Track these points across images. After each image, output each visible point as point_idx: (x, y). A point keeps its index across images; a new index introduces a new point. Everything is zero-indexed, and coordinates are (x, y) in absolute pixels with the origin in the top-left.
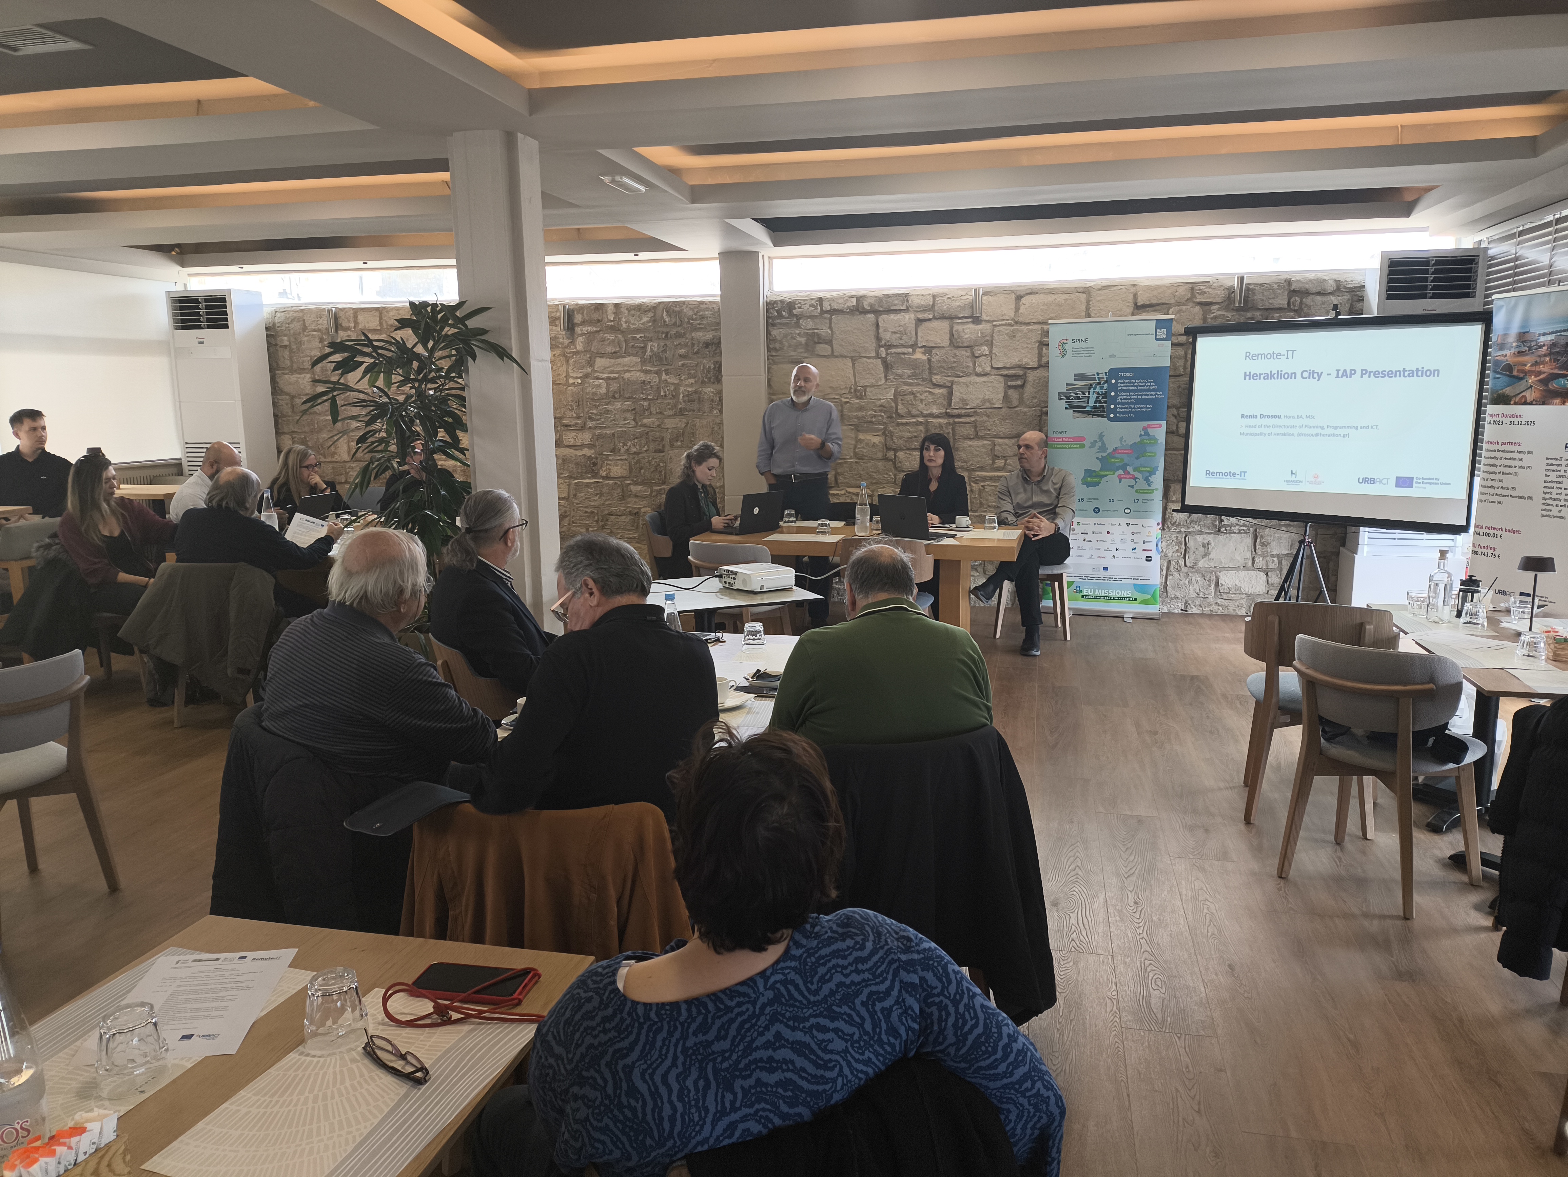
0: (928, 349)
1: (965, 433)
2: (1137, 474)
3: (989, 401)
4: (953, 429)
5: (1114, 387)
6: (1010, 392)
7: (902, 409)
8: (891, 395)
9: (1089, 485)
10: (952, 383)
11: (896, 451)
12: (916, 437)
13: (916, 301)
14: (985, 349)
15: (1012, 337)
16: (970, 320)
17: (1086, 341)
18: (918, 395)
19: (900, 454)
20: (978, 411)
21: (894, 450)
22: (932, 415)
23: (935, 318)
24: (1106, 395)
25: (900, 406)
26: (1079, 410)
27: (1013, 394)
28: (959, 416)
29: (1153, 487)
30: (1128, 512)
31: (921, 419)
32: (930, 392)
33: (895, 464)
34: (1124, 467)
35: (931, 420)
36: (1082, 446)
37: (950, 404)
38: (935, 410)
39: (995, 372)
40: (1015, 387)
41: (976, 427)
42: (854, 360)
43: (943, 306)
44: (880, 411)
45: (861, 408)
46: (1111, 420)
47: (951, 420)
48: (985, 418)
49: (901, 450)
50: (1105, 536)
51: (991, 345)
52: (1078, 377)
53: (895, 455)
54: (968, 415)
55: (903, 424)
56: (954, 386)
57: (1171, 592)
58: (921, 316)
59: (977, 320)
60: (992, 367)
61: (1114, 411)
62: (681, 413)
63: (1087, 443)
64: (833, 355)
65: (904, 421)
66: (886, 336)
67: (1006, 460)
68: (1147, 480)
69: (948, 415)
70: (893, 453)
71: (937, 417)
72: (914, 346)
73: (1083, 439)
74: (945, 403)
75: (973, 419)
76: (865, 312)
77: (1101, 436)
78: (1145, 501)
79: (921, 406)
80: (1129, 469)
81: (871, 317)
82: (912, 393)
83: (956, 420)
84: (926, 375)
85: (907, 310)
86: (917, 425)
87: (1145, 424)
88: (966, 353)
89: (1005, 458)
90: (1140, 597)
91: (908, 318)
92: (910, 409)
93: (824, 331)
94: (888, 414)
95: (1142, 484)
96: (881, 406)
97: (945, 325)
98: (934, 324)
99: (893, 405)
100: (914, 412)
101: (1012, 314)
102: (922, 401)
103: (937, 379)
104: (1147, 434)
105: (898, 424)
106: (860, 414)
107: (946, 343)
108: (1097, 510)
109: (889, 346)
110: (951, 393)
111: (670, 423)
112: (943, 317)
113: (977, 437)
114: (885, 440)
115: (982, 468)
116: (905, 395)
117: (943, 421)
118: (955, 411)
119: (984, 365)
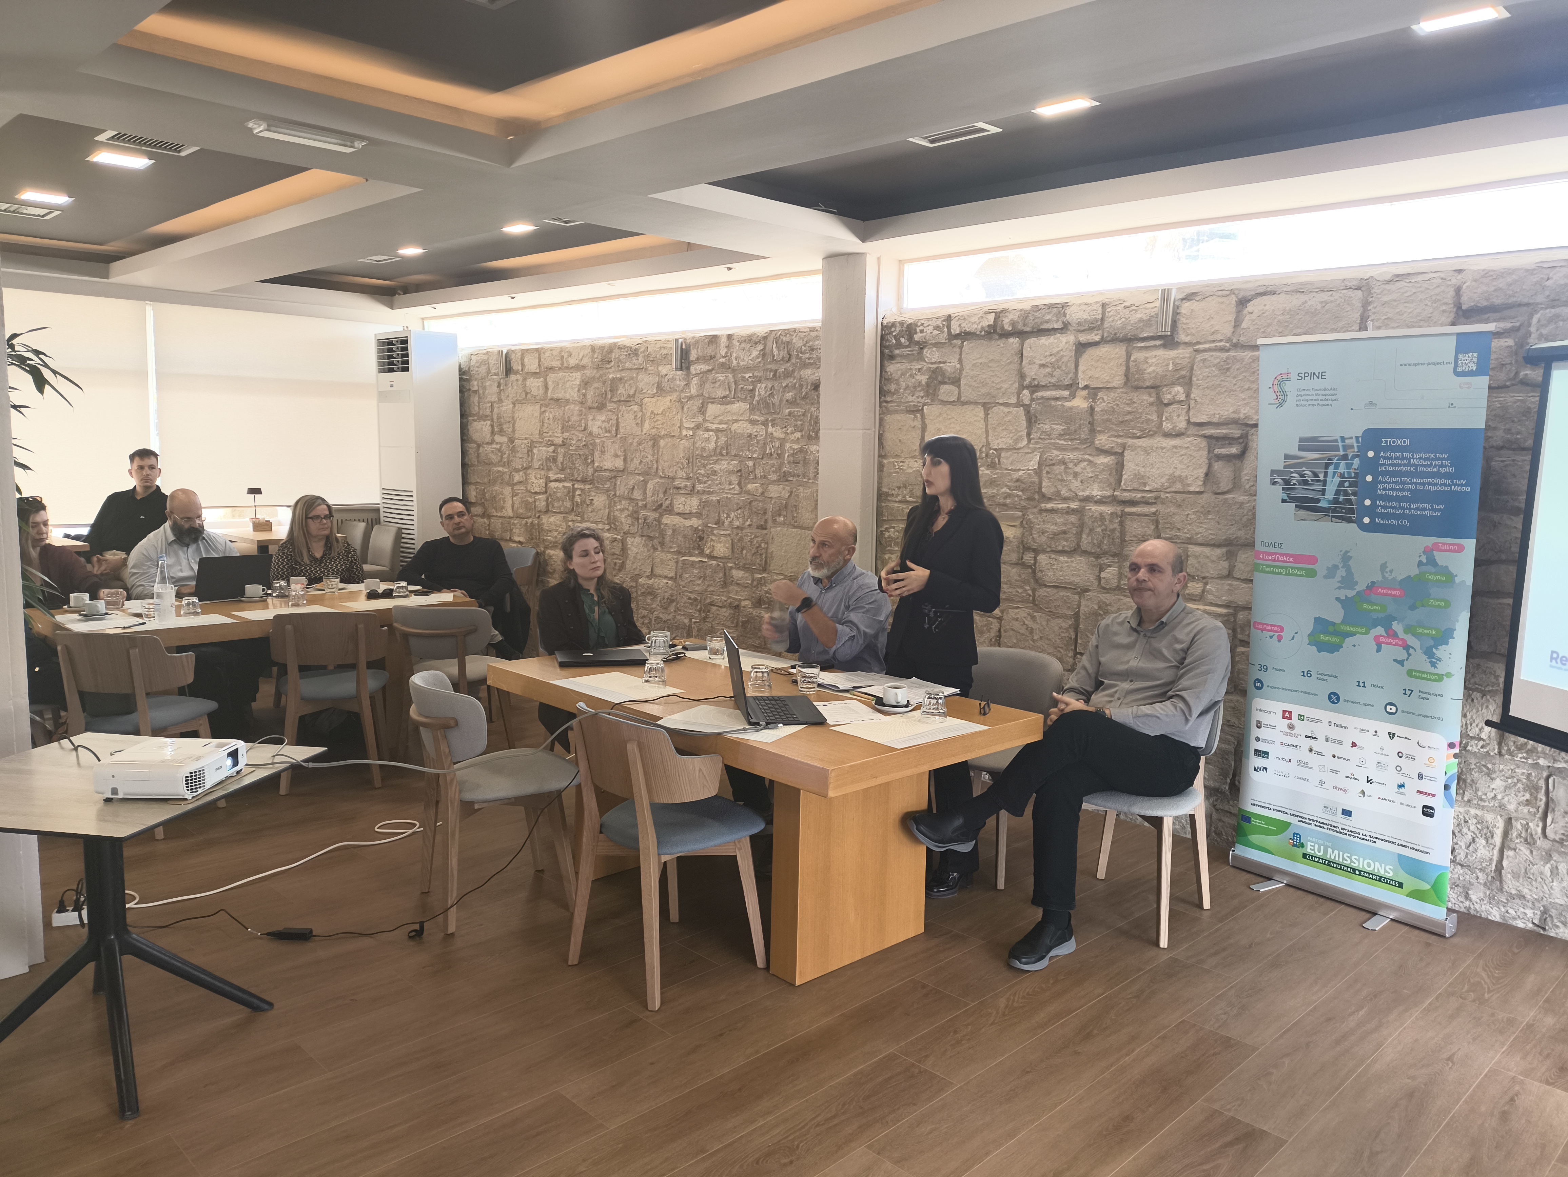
0: (1093, 392)
1: (1139, 531)
2: (1411, 640)
3: (1180, 479)
4: (1121, 524)
5: (1371, 466)
6: (1217, 466)
7: (1047, 487)
8: (1033, 464)
9: (1322, 647)
10: (1124, 447)
11: (1036, 552)
12: (1064, 532)
13: (1075, 315)
14: (1179, 391)
15: (1224, 369)
16: (1158, 343)
17: (1321, 376)
18: (1071, 465)
19: (1042, 558)
20: (1163, 496)
21: (1034, 550)
22: (1088, 499)
23: (1103, 341)
24: (1356, 481)
25: (1045, 483)
26: (1307, 505)
27: (1223, 471)
28: (1132, 503)
29: (1441, 669)
30: (1391, 711)
31: (1074, 505)
32: (1090, 461)
33: (1034, 571)
34: (1387, 622)
35: (1088, 506)
36: (1312, 574)
37: (1118, 483)
38: (1096, 492)
39: (1193, 430)
40: (1228, 458)
41: (1157, 523)
42: (987, 407)
43: (1115, 321)
44: (1017, 488)
46: (1364, 528)
47: (1119, 509)
48: (1172, 509)
49: (1044, 551)
50: (1345, 750)
51: (1188, 382)
52: (1307, 444)
53: (1035, 558)
54: (1147, 503)
55: (1047, 511)
56: (1126, 453)
57: (1510, 884)
58: (1083, 338)
59: (1169, 341)
60: (1189, 422)
61: (1371, 512)
62: (784, 478)
63: (1321, 568)
64: (959, 402)
65: (1049, 506)
66: (1032, 372)
67: (1206, 584)
68: (1429, 653)
69: (1114, 500)
70: (1032, 555)
71: (1100, 502)
72: (1072, 387)
73: (1313, 560)
74: (1112, 480)
75: (1153, 510)
76: (1006, 335)
77: (1346, 558)
78: (1425, 696)
79: (1075, 484)
80: (1397, 627)
81: (1014, 341)
82: (1063, 462)
83: (1127, 510)
84: (1084, 434)
85: (1065, 328)
86: (1067, 513)
87: (1429, 541)
88: (1147, 398)
89: (1205, 580)
90: (1410, 883)
91: (1064, 342)
92: (1060, 487)
93: (951, 366)
94: (1028, 494)
95: (1419, 661)
96: (1018, 480)
97: (1117, 352)
98: (1104, 350)
99: (1035, 479)
100: (1064, 492)
101: (1227, 330)
102: (1076, 475)
103: (1102, 440)
104: (1432, 562)
105: (1041, 511)
107: (1118, 381)
108: (1334, 698)
109: (1035, 388)
110: (1120, 466)
111: (775, 491)
112: (1114, 340)
116: (1054, 464)
117: (1107, 509)
118: (1126, 494)
119: (1176, 419)
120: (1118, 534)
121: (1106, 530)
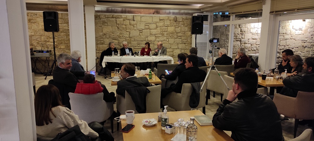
0: (125, 25)
1: (133, 40)
3: (137, 35)
6: (140, 33)
8: (119, 33)
13: (123, 16)
14: (136, 26)
15: (140, 24)
16: (133, 20)
20: (135, 36)
25: (121, 35)
31: (125, 38)
32: (126, 33)
42: (112, 26)
43: (128, 18)
44: (117, 36)
45: (113, 36)
48: (136, 38)
54: (133, 37)
56: (130, 32)
58: (124, 19)
60: (137, 29)
64: (108, 25)
66: (118, 22)
69: (130, 37)
71: (128, 37)
72: (123, 25)
74: (129, 35)
79: (125, 35)
81: (115, 19)
84: (125, 30)
88: (132, 26)
91: (122, 19)
93: (106, 21)
94: (119, 37)
97: (128, 21)
98: (126, 21)
99: (119, 35)
100: (123, 36)
101: (140, 20)
103: (127, 30)
105: (120, 39)
107: (129, 24)
109: (118, 24)
113: (135, 41)
114: (118, 41)
115: (136, 47)
119: (135, 28)
121: (129, 40)
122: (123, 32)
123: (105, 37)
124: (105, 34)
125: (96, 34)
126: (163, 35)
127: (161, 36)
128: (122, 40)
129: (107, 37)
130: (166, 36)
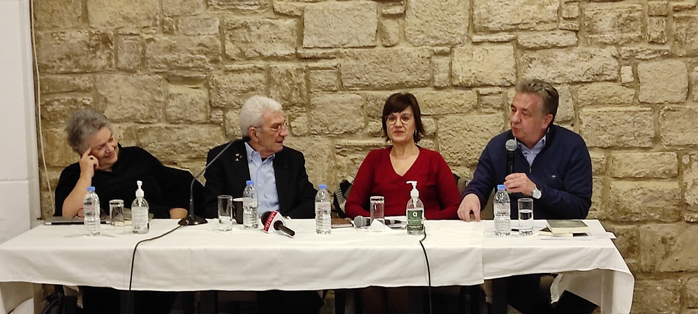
1: (325, 82)
3: (356, 36)
4: (307, 78)
6: (385, 23)
7: (231, 49)
8: (214, 29)
10: (303, 10)
11: (224, 109)
18: (254, 28)
19: (231, 115)
20: (342, 51)
21: (222, 109)
22: (274, 57)
25: (229, 46)
27: (391, 28)
28: (315, 59)
31: (261, 64)
32: (272, 24)
33: (224, 129)
35: (273, 64)
37: (301, 42)
38: (281, 50)
40: (393, 18)
41: (339, 74)
44: (200, 52)
45: (171, 49)
47: (303, 65)
48: (352, 62)
49: (233, 109)
53: (224, 116)
54: (327, 58)
55: (233, 71)
56: (306, 15)
65: (235, 66)
69: (298, 57)
70: (221, 113)
71: (283, 59)
74: (294, 39)
75: (334, 63)
79: (260, 46)
82: (245, 26)
83: (311, 65)
86: (254, 72)
92: (244, 49)
94: (211, 57)
96: (200, 45)
99: (219, 43)
100: (249, 52)
102: (259, 37)
103: (281, 5)
105: (227, 72)
106: (169, 57)
110: (301, 26)
113: (343, 88)
114: (210, 94)
115: (350, 134)
116: (236, 28)
117: (291, 66)
118: (307, 51)
120: (304, 86)
121: (293, 84)
122: (249, 19)
123: (102, 63)
124: (106, 40)
125: (36, 41)
126: (583, 29)
127: (571, 38)
128: (237, 82)
129: (123, 61)
130: (609, 37)
